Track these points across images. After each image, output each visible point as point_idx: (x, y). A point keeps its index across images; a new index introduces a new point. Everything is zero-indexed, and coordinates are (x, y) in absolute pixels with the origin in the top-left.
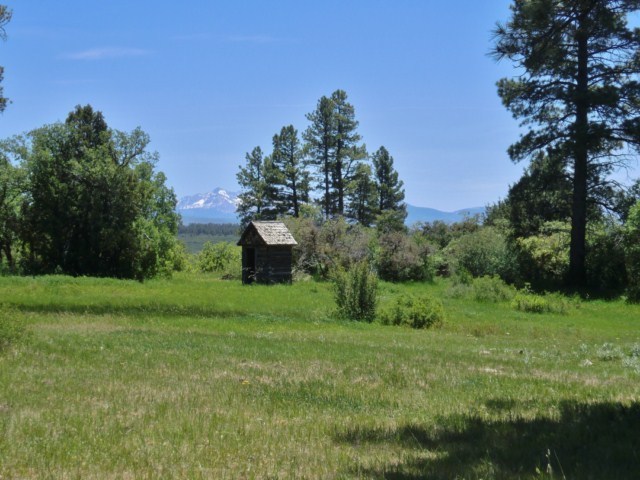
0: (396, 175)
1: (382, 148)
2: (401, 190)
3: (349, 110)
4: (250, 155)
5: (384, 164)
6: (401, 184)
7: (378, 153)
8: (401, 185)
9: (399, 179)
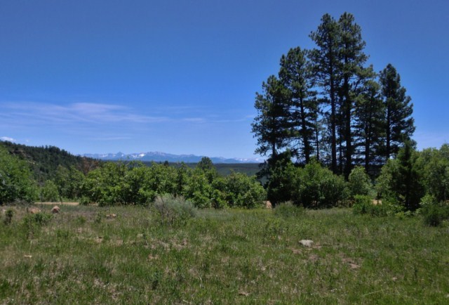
0: (403, 91)
1: (389, 66)
2: (409, 105)
3: (355, 30)
4: (266, 83)
5: (391, 80)
6: (409, 99)
7: (385, 70)
8: (408, 101)
9: (407, 94)
